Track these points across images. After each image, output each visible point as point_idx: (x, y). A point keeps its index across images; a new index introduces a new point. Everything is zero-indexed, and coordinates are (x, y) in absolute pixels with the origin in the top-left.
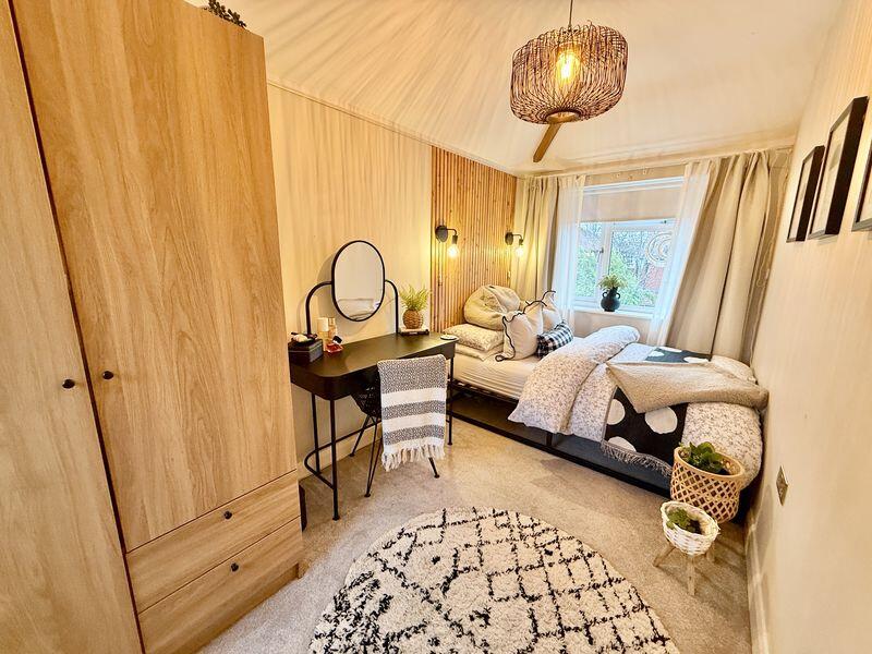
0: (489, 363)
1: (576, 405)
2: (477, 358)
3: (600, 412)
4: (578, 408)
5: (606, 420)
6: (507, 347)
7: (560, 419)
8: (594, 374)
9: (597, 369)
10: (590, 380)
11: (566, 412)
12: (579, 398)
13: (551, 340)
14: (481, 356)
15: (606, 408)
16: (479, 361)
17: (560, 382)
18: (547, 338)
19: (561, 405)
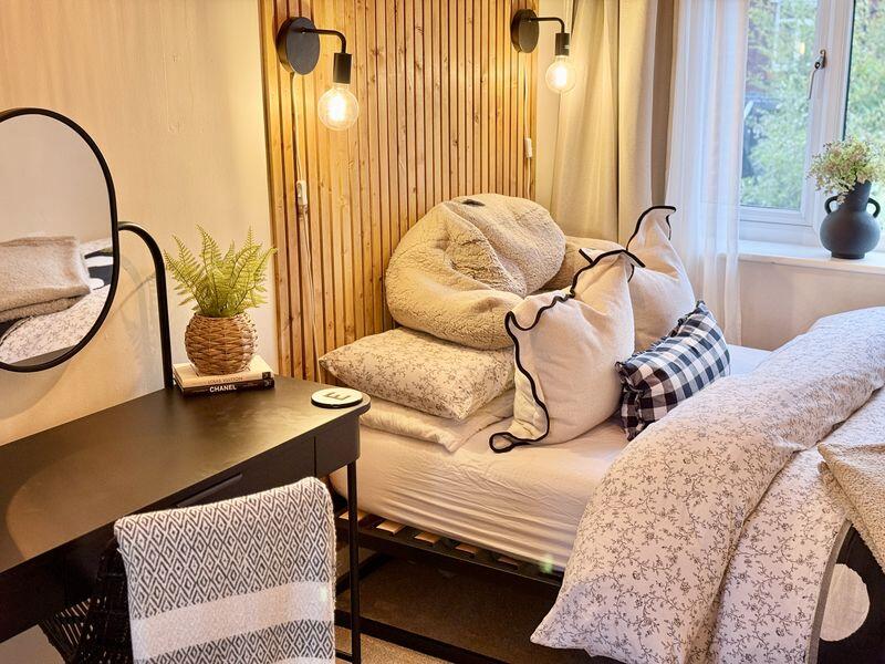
0: (470, 457)
1: (732, 586)
2: (433, 442)
3: (800, 604)
4: (737, 596)
5: (817, 626)
6: (523, 404)
7: (683, 632)
8: (784, 484)
9: (793, 469)
10: (771, 504)
11: (702, 612)
12: (739, 566)
13: (660, 374)
14: (446, 436)
15: (817, 590)
16: (439, 455)
17: (682, 518)
18: (645, 371)
19: (685, 589)
